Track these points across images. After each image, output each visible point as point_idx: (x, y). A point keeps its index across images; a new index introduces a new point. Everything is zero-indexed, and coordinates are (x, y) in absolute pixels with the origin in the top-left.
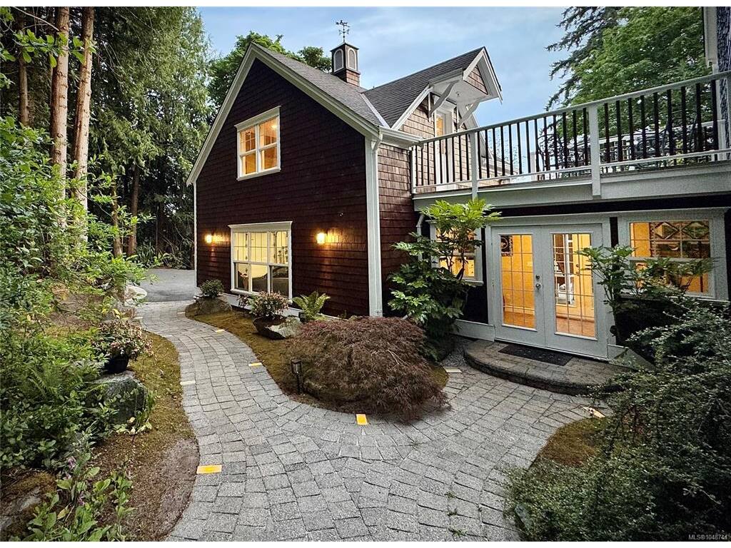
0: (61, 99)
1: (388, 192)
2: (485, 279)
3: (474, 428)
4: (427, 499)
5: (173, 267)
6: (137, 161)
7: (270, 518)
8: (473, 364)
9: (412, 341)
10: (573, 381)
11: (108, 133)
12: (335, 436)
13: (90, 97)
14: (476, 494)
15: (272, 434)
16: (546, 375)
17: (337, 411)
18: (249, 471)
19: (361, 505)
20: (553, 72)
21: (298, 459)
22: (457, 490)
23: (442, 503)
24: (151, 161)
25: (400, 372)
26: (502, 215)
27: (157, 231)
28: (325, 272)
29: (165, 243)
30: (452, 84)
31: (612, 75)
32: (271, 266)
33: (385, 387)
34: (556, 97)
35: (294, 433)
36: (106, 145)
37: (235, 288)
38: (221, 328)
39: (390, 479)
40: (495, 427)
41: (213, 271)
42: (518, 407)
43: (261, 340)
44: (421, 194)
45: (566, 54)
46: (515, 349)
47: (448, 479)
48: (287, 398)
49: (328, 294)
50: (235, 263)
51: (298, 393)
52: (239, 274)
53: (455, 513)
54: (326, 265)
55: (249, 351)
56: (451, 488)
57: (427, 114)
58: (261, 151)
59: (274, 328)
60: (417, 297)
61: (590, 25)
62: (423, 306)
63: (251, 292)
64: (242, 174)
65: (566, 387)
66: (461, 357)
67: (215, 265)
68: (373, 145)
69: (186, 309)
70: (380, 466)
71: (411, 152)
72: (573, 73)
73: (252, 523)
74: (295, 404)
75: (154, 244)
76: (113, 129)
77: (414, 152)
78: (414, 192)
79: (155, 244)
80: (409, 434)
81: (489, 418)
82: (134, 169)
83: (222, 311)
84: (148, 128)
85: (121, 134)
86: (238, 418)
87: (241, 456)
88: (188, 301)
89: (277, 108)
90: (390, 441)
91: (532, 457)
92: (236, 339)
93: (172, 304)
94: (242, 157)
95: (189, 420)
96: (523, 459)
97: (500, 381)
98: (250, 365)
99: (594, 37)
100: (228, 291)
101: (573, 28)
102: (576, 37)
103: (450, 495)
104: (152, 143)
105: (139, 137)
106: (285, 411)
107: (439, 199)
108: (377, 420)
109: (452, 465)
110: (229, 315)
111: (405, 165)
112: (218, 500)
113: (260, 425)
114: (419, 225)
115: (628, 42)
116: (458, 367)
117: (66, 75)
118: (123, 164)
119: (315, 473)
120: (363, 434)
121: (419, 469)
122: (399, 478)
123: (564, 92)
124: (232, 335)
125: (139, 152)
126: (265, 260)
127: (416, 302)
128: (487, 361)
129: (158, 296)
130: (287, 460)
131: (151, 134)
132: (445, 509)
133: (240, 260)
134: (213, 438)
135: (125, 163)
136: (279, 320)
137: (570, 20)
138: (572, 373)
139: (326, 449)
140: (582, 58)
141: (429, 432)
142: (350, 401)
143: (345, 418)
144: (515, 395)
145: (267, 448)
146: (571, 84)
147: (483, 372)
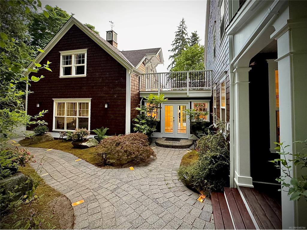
1: (133, 90)
2: (160, 119)
3: (164, 162)
4: (159, 183)
7: (114, 207)
8: (158, 145)
9: (145, 139)
10: (183, 145)
12: (125, 176)
14: (171, 178)
15: (100, 182)
16: (177, 144)
17: (122, 168)
18: (97, 197)
19: (143, 192)
20: (169, 58)
21: (115, 187)
22: (166, 178)
23: (164, 183)
25: (144, 150)
26: (168, 100)
28: (107, 119)
30: (152, 57)
31: (183, 63)
32: (78, 118)
33: (139, 156)
34: (170, 66)
35: (109, 179)
37: (56, 129)
38: (50, 148)
39: (148, 182)
40: (169, 161)
42: (173, 154)
43: (77, 150)
44: (142, 91)
45: (172, 54)
46: (168, 139)
47: (163, 176)
48: (100, 169)
49: (108, 127)
50: (56, 117)
51: (105, 166)
52: (58, 122)
53: (168, 184)
55: (72, 156)
56: (164, 178)
57: (144, 64)
58: (75, 66)
59: (84, 144)
60: (143, 126)
61: (178, 47)
62: (145, 128)
63: (66, 130)
64: (62, 76)
65: (182, 147)
66: (155, 144)
68: (129, 73)
70: (143, 179)
71: (140, 77)
72: (174, 59)
73: (108, 211)
74: (105, 170)
77: (141, 77)
78: (140, 91)
80: (148, 168)
81: (167, 158)
83: (48, 141)
86: (81, 181)
87: (91, 194)
89: (86, 49)
90: (143, 172)
91: (179, 165)
92: (62, 152)
95: (55, 189)
96: (178, 166)
97: (166, 148)
98: (75, 161)
99: (179, 51)
100: (51, 131)
101: (174, 47)
102: (175, 50)
103: (165, 180)
106: (101, 173)
107: (151, 93)
108: (137, 167)
109: (162, 173)
110: (52, 142)
111: (138, 81)
112: (89, 211)
113: (93, 181)
114: (141, 102)
115: (187, 55)
116: (154, 147)
119: (123, 189)
120: (134, 172)
121: (155, 177)
122: (150, 181)
123: (172, 64)
124: (58, 150)
127: (143, 127)
128: (162, 143)
130: (111, 188)
132: (165, 184)
134: (73, 192)
136: (86, 140)
137: (174, 44)
138: (182, 143)
139: (124, 180)
140: (176, 56)
141: (153, 166)
142: (126, 164)
143: (126, 169)
144: (171, 151)
145: (100, 187)
146: (173, 63)
147: (161, 147)
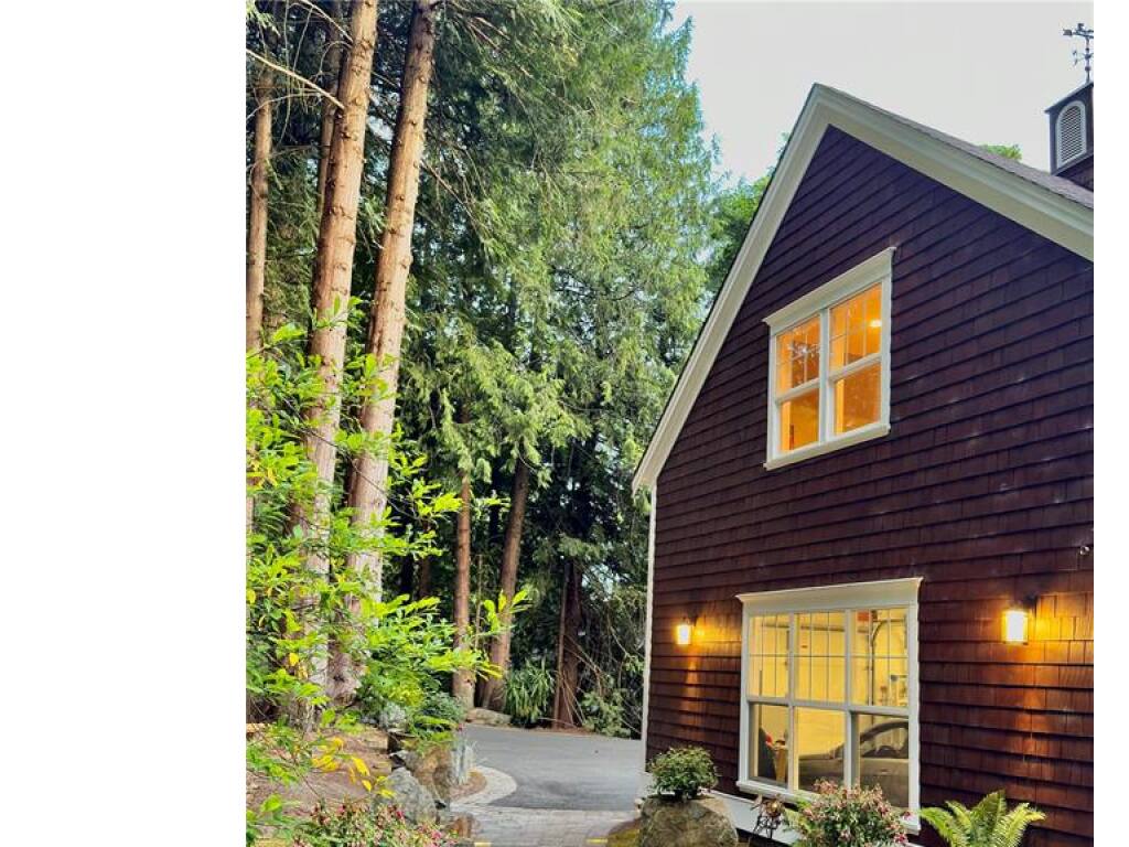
0: (338, 272)
5: (598, 729)
6: (522, 449)
11: (455, 379)
13: (407, 271)
24: (557, 450)
27: (562, 632)
28: (1026, 735)
29: (581, 667)
32: (854, 715)
36: (449, 409)
37: (751, 777)
41: (691, 728)
49: (1037, 806)
50: (751, 704)
52: (763, 738)
54: (1032, 712)
58: (834, 382)
63: (793, 791)
64: (778, 452)
67: (697, 707)
69: (612, 833)
75: (552, 665)
76: (468, 369)
79: (555, 667)
82: (512, 469)
83: (709, 842)
84: (554, 367)
85: (488, 384)
88: (622, 814)
93: (577, 817)
94: (780, 404)
100: (729, 785)
104: (562, 406)
105: (528, 390)
117: (354, 215)
118: (488, 457)
125: (528, 425)
126: (837, 694)
129: (546, 796)
131: (559, 383)
133: (768, 693)
135: (493, 453)
